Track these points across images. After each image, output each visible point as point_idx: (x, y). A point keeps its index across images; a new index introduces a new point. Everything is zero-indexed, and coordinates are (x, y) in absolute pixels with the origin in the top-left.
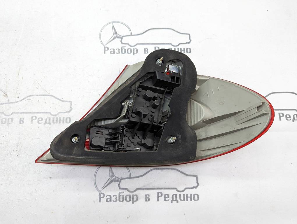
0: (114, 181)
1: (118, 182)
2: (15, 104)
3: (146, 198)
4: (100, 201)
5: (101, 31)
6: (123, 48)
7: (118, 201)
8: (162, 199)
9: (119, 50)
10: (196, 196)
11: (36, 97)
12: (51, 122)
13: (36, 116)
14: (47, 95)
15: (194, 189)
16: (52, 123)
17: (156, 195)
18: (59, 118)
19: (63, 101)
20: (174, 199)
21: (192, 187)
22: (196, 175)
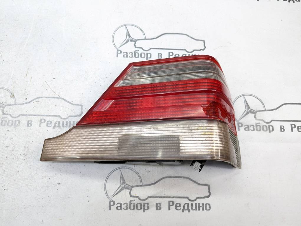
0: (125, 189)
1: (129, 190)
2: (23, 105)
3: (157, 207)
4: (110, 209)
5: (115, 32)
6: (136, 52)
7: (129, 209)
8: (173, 208)
9: (132, 53)
10: (208, 206)
11: (46, 99)
12: (60, 126)
13: (46, 119)
14: (57, 98)
15: (206, 198)
16: (62, 127)
17: (168, 204)
18: (69, 122)
19: (73, 104)
20: (186, 208)
21: (204, 196)
22: (208, 184)
